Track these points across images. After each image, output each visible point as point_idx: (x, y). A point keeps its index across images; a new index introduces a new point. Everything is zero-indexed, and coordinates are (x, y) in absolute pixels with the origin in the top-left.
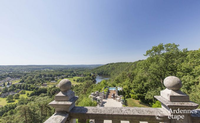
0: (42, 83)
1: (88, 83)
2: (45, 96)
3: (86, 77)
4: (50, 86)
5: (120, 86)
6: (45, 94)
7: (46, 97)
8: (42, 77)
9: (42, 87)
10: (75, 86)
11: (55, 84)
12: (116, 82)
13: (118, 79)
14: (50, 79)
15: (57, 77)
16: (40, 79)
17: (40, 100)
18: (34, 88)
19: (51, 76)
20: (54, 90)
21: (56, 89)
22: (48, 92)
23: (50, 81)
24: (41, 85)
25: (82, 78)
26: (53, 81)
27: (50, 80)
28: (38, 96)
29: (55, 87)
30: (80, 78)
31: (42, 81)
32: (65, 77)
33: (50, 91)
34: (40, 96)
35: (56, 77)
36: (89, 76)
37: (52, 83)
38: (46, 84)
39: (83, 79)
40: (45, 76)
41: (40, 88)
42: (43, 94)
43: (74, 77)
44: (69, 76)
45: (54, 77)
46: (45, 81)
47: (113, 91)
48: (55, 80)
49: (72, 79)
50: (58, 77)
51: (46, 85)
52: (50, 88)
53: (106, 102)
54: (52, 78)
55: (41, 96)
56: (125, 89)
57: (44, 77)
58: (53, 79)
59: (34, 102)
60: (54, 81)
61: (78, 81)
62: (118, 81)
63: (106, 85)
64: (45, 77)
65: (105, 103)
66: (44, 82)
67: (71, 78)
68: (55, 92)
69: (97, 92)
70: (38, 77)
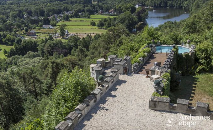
0: (27, 30)
1: (114, 32)
2: (34, 56)
3: (122, 15)
4: (43, 37)
5: (189, 43)
6: (35, 53)
7: (37, 59)
8: (23, 15)
9: (27, 38)
10: (95, 37)
11: (52, 31)
12: (187, 30)
13: (193, 21)
14: (41, 21)
15: (54, 17)
16: (20, 21)
17: (27, 64)
18: (14, 40)
19: (42, 13)
20: (50, 46)
21: (54, 44)
22: (39, 48)
23: (41, 26)
24: (24, 34)
25: (112, 17)
26: (47, 26)
27: (40, 23)
28: (23, 55)
29: (51, 38)
30: (106, 17)
31: (26, 26)
32: (72, 17)
33: (44, 46)
34: (25, 56)
35: (52, 17)
36: (128, 12)
37: (45, 31)
38: (33, 31)
39: (115, 19)
40: (30, 13)
41: (23, 40)
42: (32, 53)
43: (92, 16)
44: (80, 14)
45: (49, 16)
46: (30, 25)
47: (163, 54)
48: (51, 22)
49: (89, 19)
50: (56, 15)
51: (34, 34)
52: (43, 40)
53: (125, 82)
54: (44, 19)
55: (29, 57)
56: (200, 49)
57: (28, 17)
58: (47, 22)
59: (18, 66)
60: (50, 26)
61: (101, 25)
62: (193, 29)
63: (154, 38)
64: (30, 17)
65: (123, 85)
66: (29, 28)
67: (84, 17)
68: (53, 49)
69: (112, 59)
70: (16, 17)
